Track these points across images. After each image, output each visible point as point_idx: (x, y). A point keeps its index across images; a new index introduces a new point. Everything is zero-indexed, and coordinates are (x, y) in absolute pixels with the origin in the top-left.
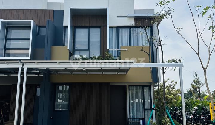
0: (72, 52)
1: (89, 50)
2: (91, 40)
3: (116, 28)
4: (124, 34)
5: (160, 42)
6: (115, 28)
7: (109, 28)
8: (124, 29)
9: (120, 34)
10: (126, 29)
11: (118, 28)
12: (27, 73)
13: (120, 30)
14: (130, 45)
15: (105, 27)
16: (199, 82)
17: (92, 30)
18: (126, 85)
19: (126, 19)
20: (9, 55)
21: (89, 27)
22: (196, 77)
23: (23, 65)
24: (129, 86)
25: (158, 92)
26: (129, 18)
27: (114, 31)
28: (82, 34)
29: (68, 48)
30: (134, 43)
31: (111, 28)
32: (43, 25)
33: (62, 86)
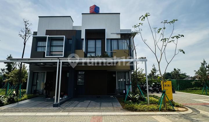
0: (86, 53)
1: (95, 52)
4: (115, 43)
5: (135, 47)
6: (110, 39)
7: (106, 39)
8: (114, 40)
9: (112, 43)
10: (116, 40)
12: (62, 65)
14: (118, 49)
16: (155, 70)
17: (97, 41)
18: (116, 71)
19: (116, 35)
20: (52, 55)
21: (95, 39)
22: (154, 67)
23: (60, 60)
25: (133, 75)
26: (118, 34)
27: (109, 41)
28: (91, 43)
29: (84, 51)
30: (120, 48)
32: (70, 38)
33: (80, 72)
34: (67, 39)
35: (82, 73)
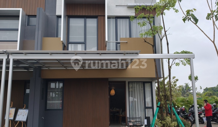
0: (66, 45)
3: (114, 18)
5: (165, 32)
7: (108, 18)
9: (119, 25)
11: (117, 18)
14: (130, 36)
15: (102, 17)
17: (89, 20)
18: (125, 81)
21: (85, 17)
27: (113, 22)
32: (33, 14)
33: (54, 84)
34: (26, 15)
35: (57, 87)
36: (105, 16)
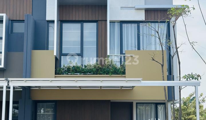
0: (58, 58)
1: (81, 55)
2: (85, 39)
3: (119, 22)
6: (117, 22)
7: (110, 22)
8: (129, 25)
10: (133, 25)
11: (122, 22)
13: (125, 25)
14: (139, 49)
15: (104, 22)
18: (133, 102)
19: (133, 11)
21: (82, 22)
24: (137, 103)
26: (138, 9)
29: (55, 54)
31: (112, 22)
36: (106, 20)
